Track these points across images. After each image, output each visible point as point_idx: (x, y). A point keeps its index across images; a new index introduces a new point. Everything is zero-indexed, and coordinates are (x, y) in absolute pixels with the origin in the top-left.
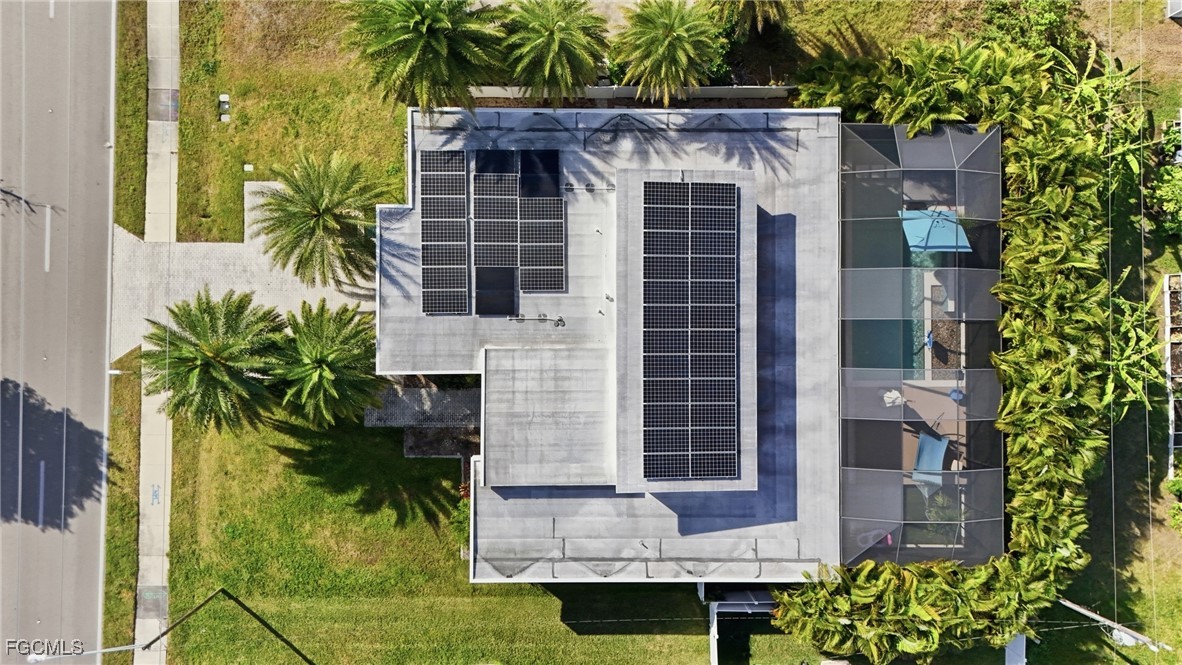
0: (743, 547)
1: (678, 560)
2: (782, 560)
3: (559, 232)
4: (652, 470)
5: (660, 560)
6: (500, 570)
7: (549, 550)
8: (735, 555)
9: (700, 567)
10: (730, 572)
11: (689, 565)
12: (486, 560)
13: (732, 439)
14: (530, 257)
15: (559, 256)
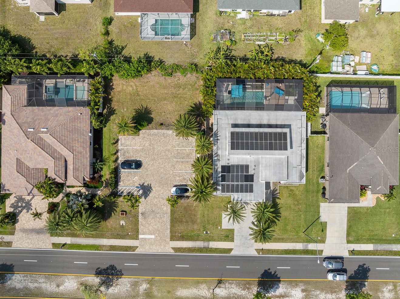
0: (299, 130)
1: (301, 143)
2: (302, 123)
3: (237, 166)
4: (286, 149)
5: (301, 146)
6: (303, 178)
7: (299, 168)
8: (300, 132)
9: (303, 139)
10: (304, 133)
11: (302, 141)
12: (301, 180)
13: (280, 134)
14: (242, 172)
15: (242, 166)
